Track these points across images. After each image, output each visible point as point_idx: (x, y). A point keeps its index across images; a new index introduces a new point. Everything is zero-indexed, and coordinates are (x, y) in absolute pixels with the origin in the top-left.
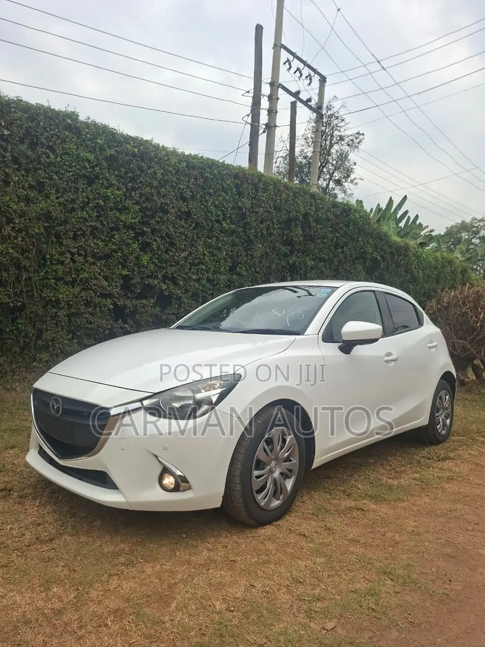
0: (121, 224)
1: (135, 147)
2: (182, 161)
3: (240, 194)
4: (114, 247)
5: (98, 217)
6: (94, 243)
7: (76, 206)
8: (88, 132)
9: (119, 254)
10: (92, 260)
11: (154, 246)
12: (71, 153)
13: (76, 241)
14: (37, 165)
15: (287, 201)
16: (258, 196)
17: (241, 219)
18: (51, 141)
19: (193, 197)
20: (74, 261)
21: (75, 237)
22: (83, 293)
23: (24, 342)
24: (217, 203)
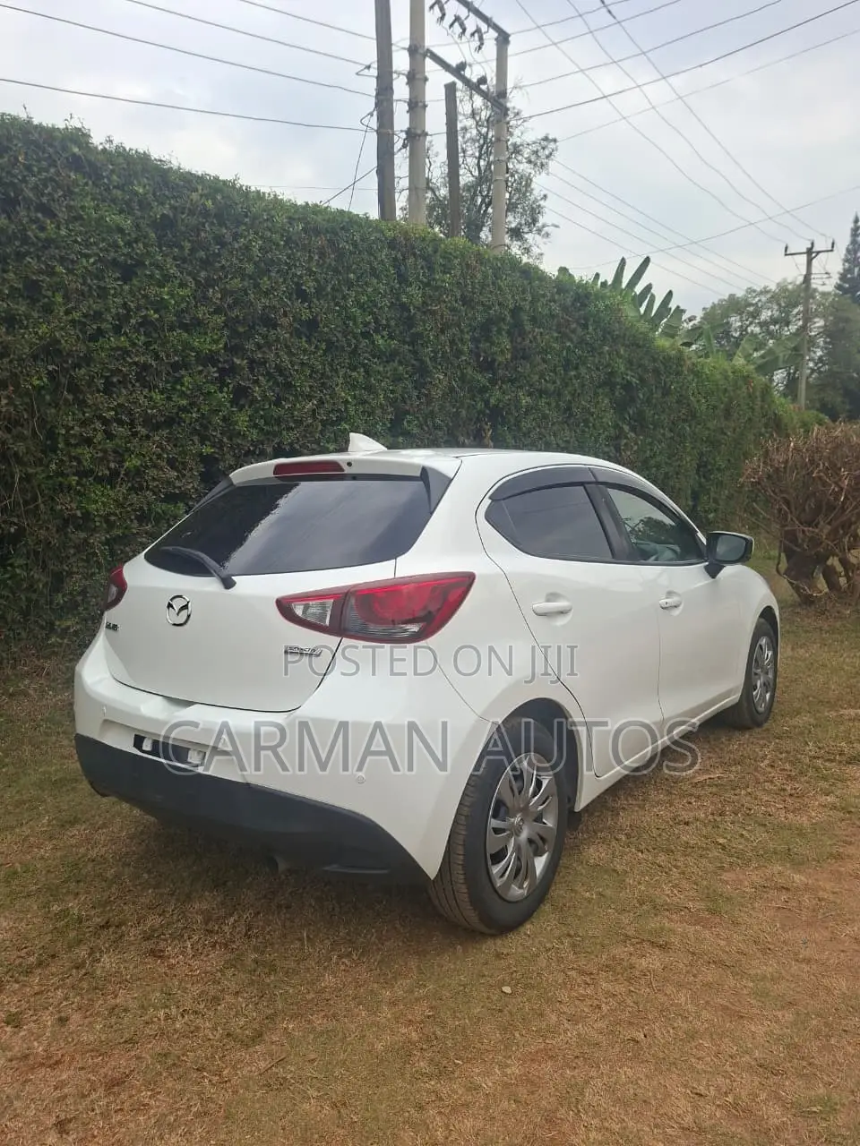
0: (193, 354)
1: (207, 197)
2: (294, 219)
3: (402, 279)
4: (185, 402)
5: (147, 344)
6: (145, 397)
7: (104, 326)
8: (113, 171)
9: (194, 415)
10: (143, 431)
11: (255, 394)
12: (85, 217)
13: (111, 396)
14: (21, 246)
15: (483, 286)
16: (434, 279)
17: (406, 327)
18: (43, 194)
19: (319, 291)
20: (109, 436)
21: (108, 389)
22: (134, 498)
23: (29, 600)
24: (364, 299)
